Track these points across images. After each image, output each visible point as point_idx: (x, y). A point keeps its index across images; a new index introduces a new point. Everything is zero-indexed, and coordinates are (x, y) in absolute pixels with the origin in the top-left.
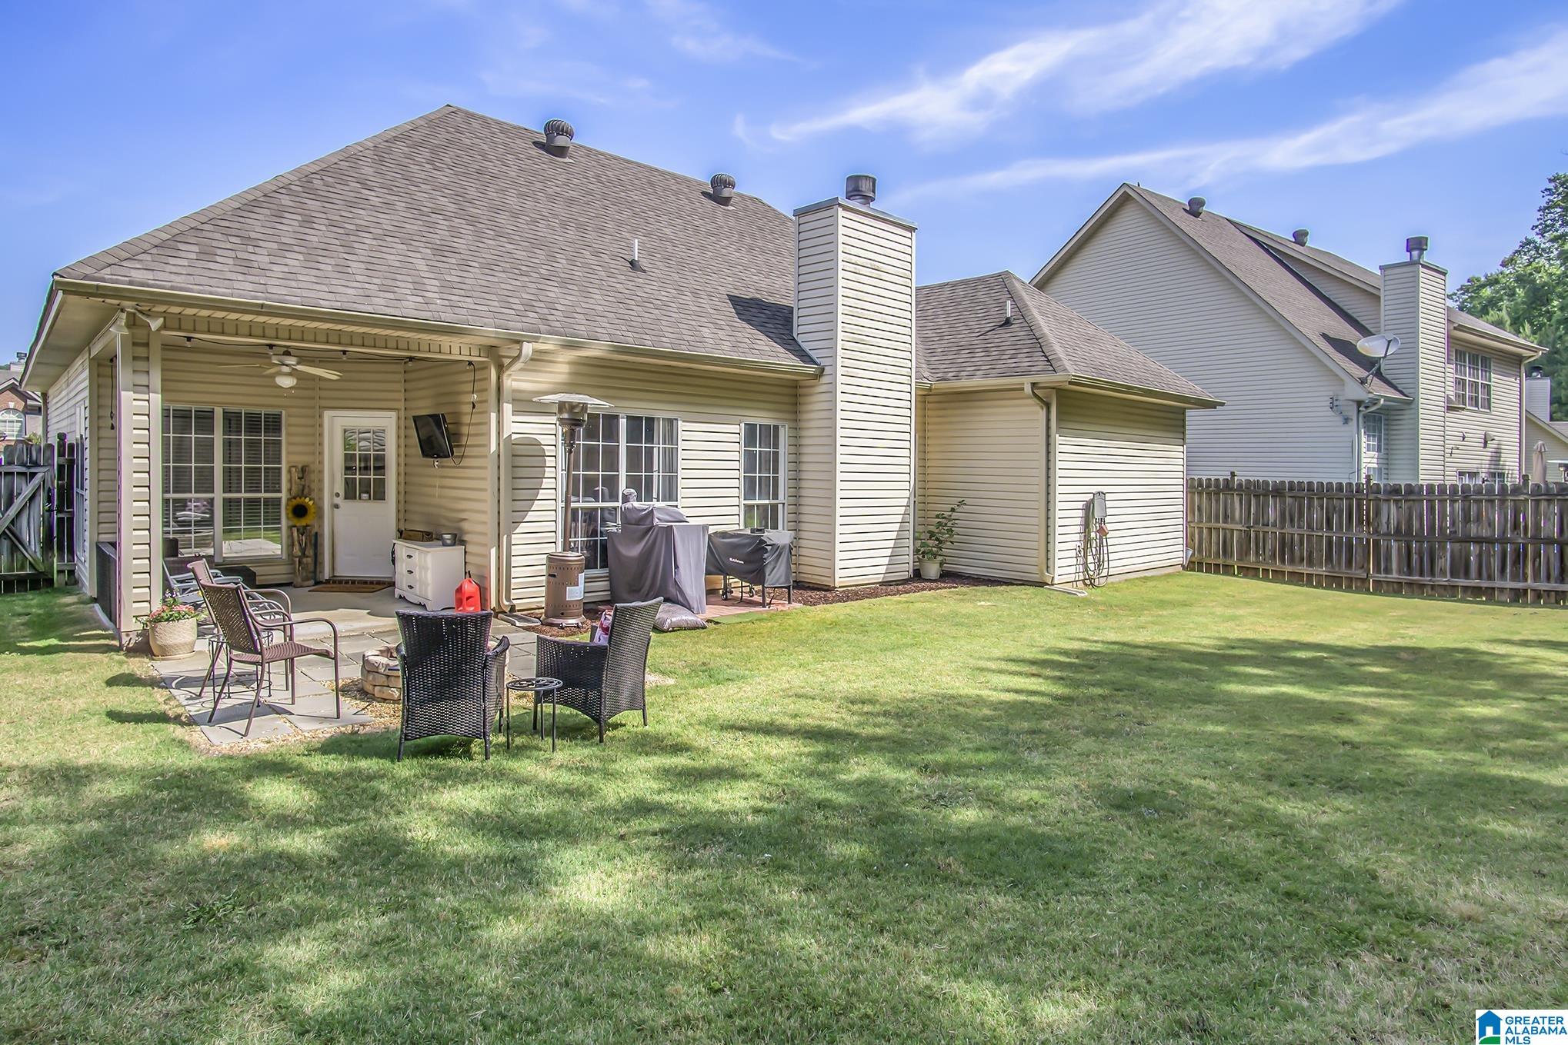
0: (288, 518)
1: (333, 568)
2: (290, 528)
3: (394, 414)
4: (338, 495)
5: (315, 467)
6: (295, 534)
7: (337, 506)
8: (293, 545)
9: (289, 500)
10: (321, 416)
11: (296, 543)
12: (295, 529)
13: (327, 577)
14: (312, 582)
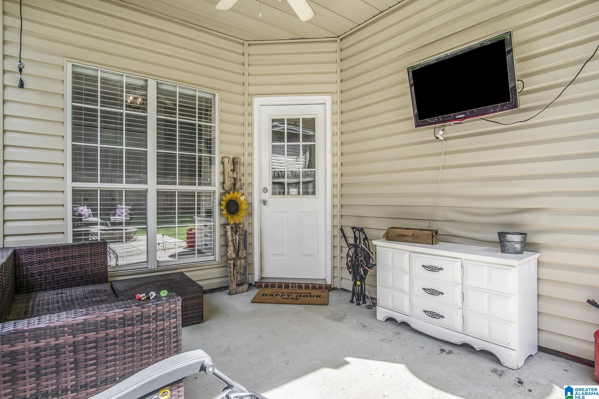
0: (221, 215)
1: (261, 270)
2: (224, 226)
3: (328, 99)
4: (265, 190)
5: (245, 159)
6: (229, 233)
7: (265, 202)
8: (226, 245)
9: (222, 194)
10: (250, 104)
11: (230, 243)
12: (229, 228)
13: (256, 278)
14: (246, 286)
